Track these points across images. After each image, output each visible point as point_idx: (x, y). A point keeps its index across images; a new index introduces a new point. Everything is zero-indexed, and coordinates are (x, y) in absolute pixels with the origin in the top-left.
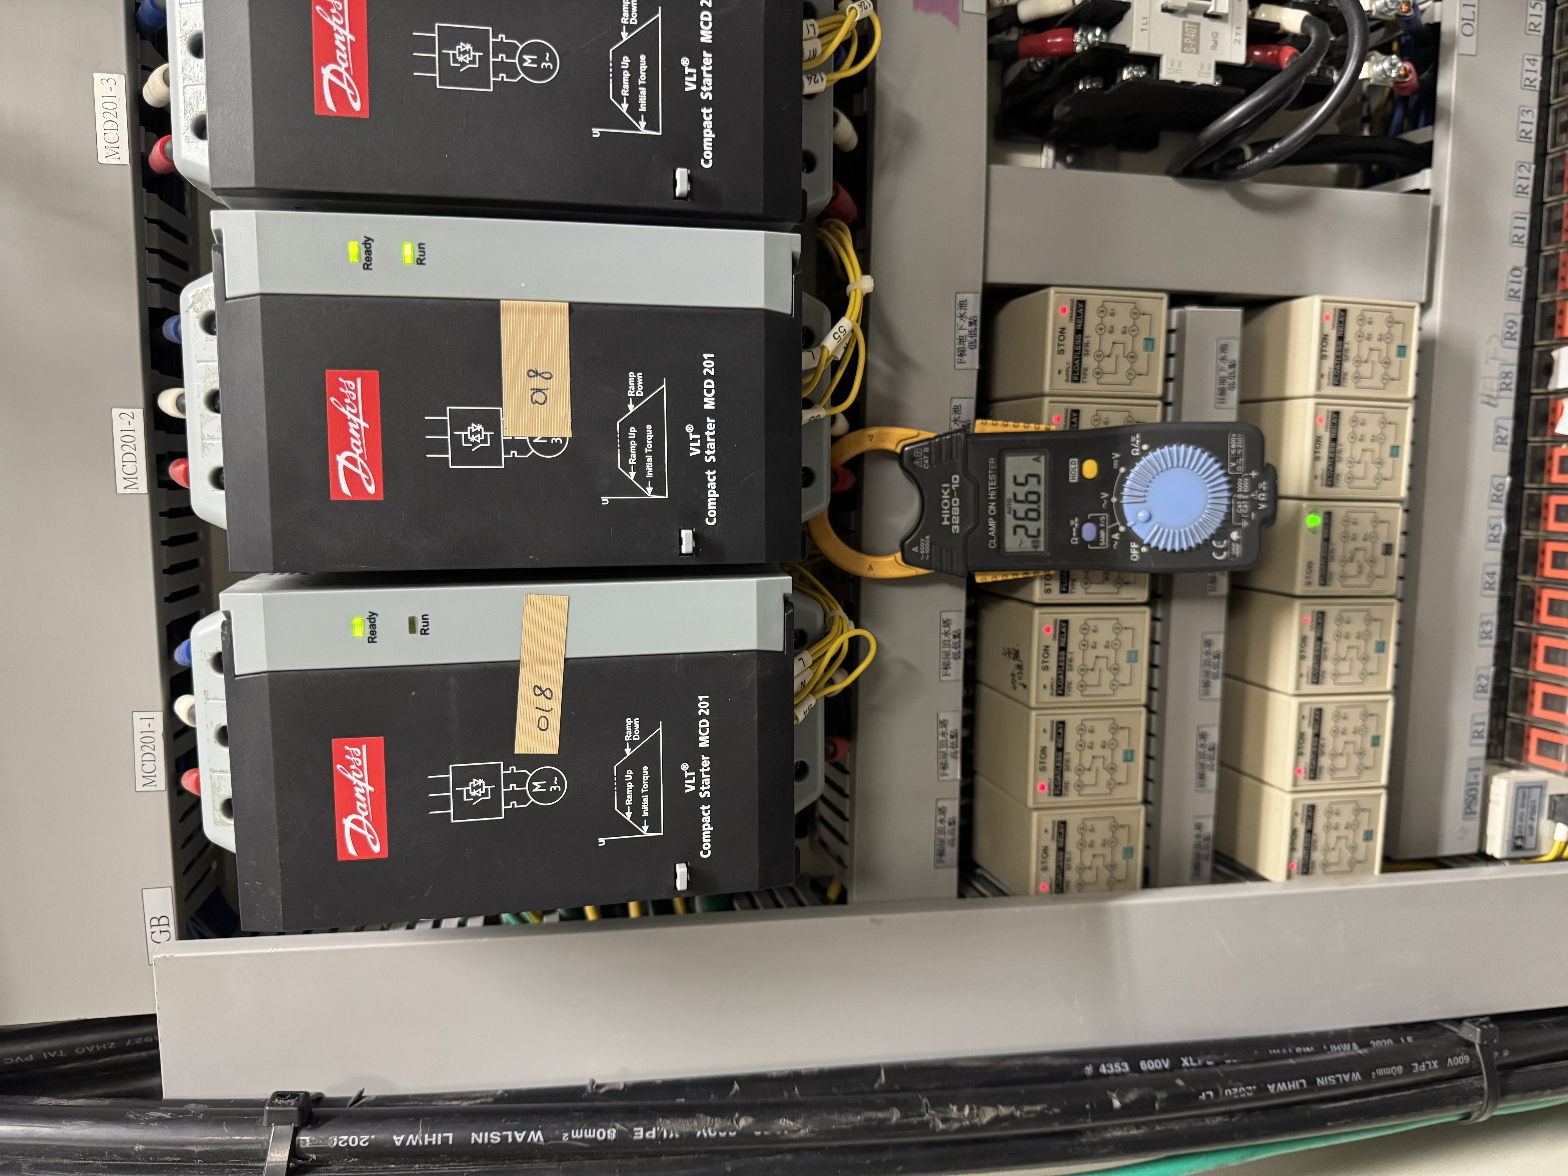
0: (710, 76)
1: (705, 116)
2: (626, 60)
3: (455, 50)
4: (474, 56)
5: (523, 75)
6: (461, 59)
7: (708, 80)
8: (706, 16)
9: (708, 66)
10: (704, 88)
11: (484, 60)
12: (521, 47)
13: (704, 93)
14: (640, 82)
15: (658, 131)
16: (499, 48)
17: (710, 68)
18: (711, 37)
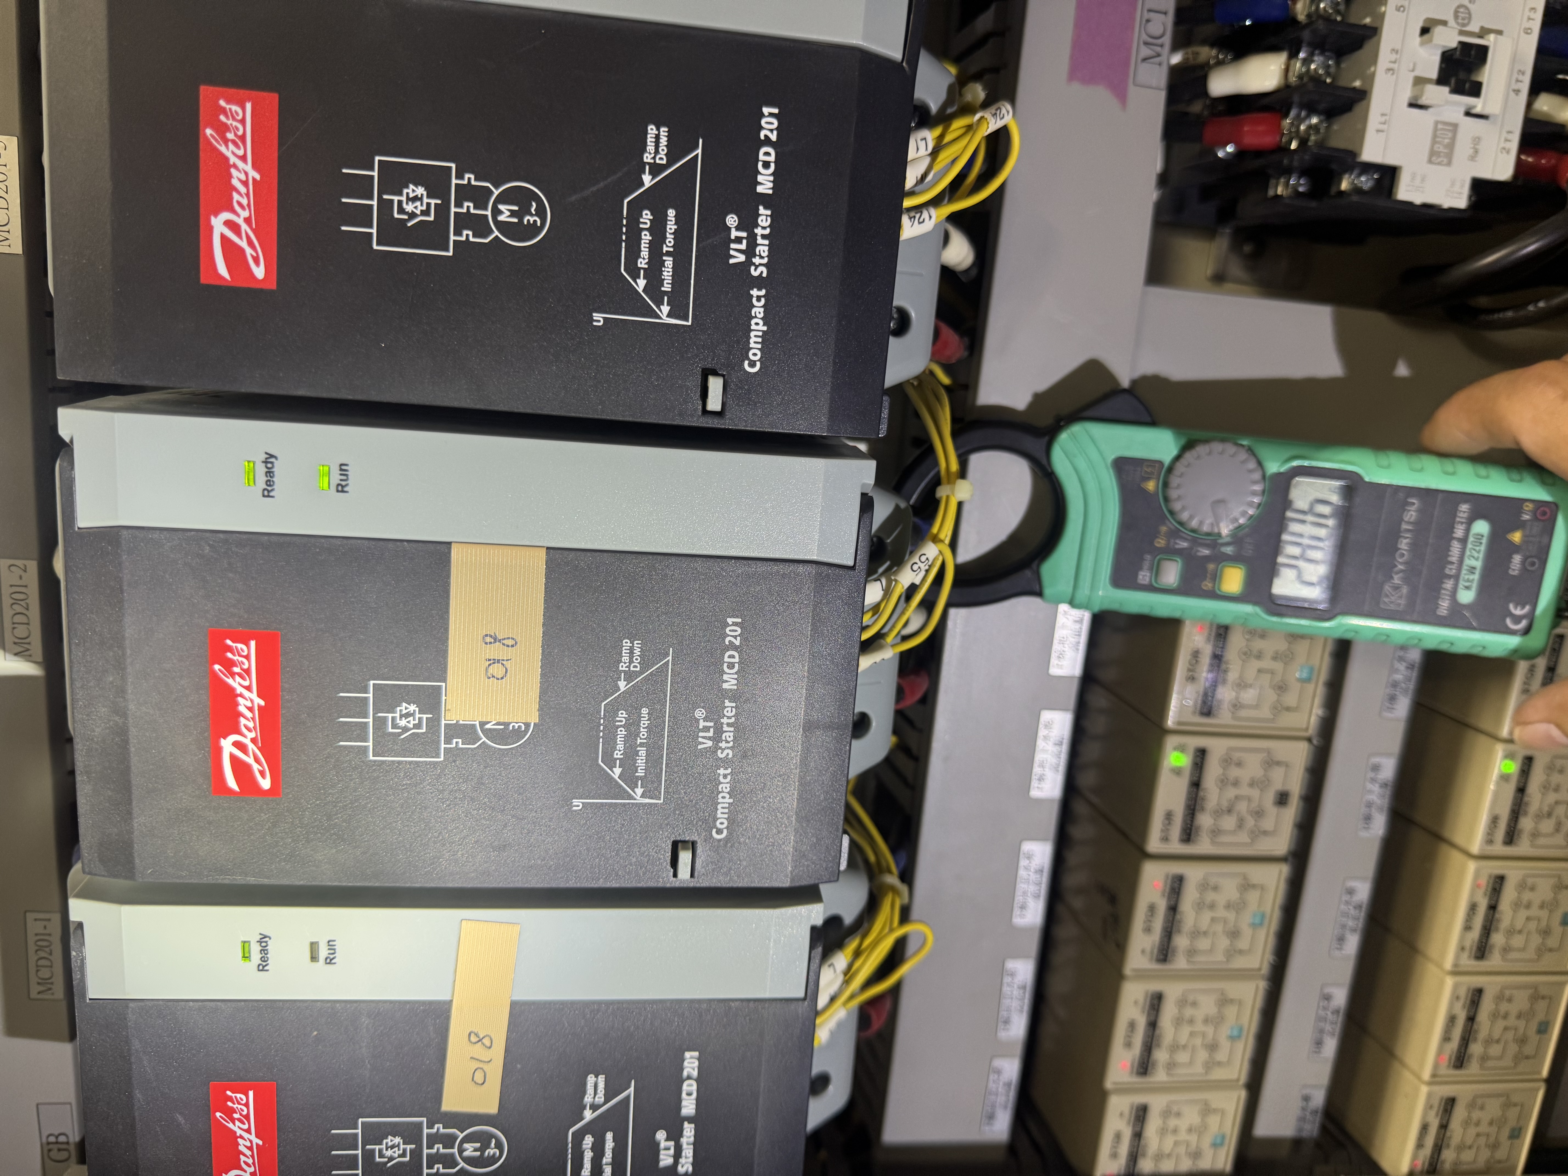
0: (767, 242)
1: (754, 300)
2: (647, 216)
3: (401, 194)
4: (428, 205)
5: (496, 233)
6: (409, 208)
7: (763, 249)
8: (767, 154)
9: (764, 228)
10: (757, 260)
11: (442, 210)
12: (496, 192)
13: (757, 267)
14: (665, 249)
15: (688, 321)
16: (465, 193)
17: (767, 231)
18: (771, 185)
